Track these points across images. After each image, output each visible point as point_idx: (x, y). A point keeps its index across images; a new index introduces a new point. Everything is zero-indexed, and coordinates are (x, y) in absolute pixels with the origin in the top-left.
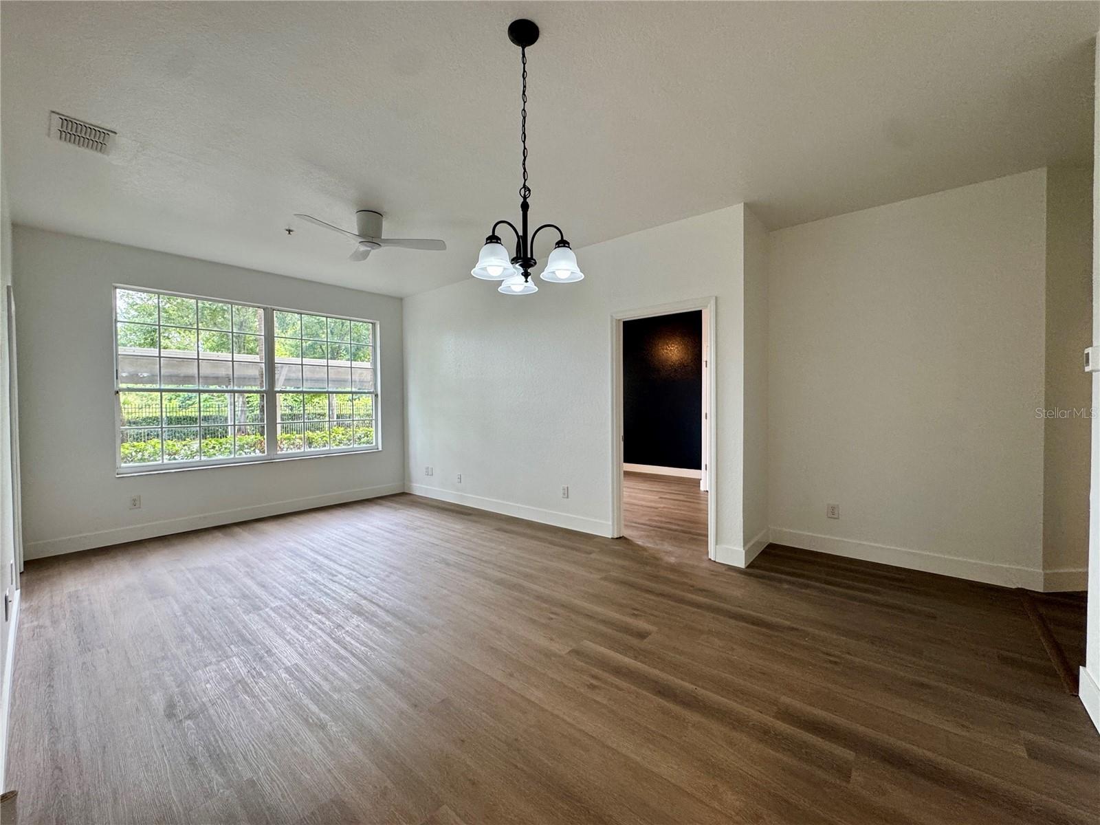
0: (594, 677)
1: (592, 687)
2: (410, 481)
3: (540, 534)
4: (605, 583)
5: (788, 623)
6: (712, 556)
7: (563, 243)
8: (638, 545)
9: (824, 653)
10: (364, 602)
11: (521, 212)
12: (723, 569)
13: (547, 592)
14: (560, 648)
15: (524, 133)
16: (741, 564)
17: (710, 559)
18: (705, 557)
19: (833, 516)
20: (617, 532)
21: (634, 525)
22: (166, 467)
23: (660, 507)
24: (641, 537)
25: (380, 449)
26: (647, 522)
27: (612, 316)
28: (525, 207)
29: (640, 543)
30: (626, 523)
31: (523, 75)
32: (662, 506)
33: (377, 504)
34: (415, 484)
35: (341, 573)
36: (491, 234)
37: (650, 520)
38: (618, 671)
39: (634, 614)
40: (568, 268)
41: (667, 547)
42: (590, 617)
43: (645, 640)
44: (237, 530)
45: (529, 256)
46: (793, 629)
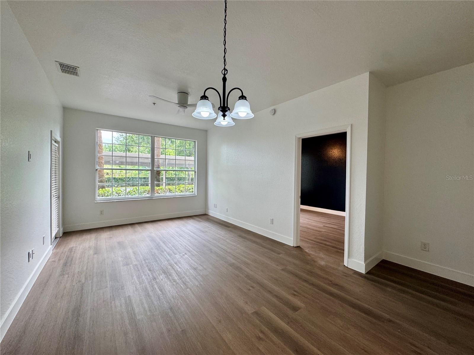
0: (262, 332)
1: (259, 339)
2: (208, 209)
3: (258, 240)
4: (283, 273)
5: (387, 316)
6: (346, 264)
7: (243, 97)
8: (306, 252)
9: (411, 344)
10: (169, 267)
11: (223, 82)
12: (351, 273)
13: (251, 273)
14: (249, 309)
15: (225, 40)
16: (363, 271)
17: (345, 265)
18: (341, 264)
19: (425, 249)
20: (296, 244)
21: (306, 240)
22: (113, 199)
23: (322, 231)
24: (309, 247)
25: (196, 195)
26: (315, 240)
27: (296, 136)
28: (224, 79)
29: (307, 251)
30: (302, 238)
31: (225, 9)
32: (324, 230)
33: (193, 219)
34: (210, 211)
35: (166, 251)
36: (203, 95)
37: (315, 238)
38: (277, 331)
39: (295, 295)
40: (245, 111)
41: (322, 255)
42: (270, 292)
43: (296, 313)
44: (137, 226)
45: (226, 106)
46: (390, 321)
